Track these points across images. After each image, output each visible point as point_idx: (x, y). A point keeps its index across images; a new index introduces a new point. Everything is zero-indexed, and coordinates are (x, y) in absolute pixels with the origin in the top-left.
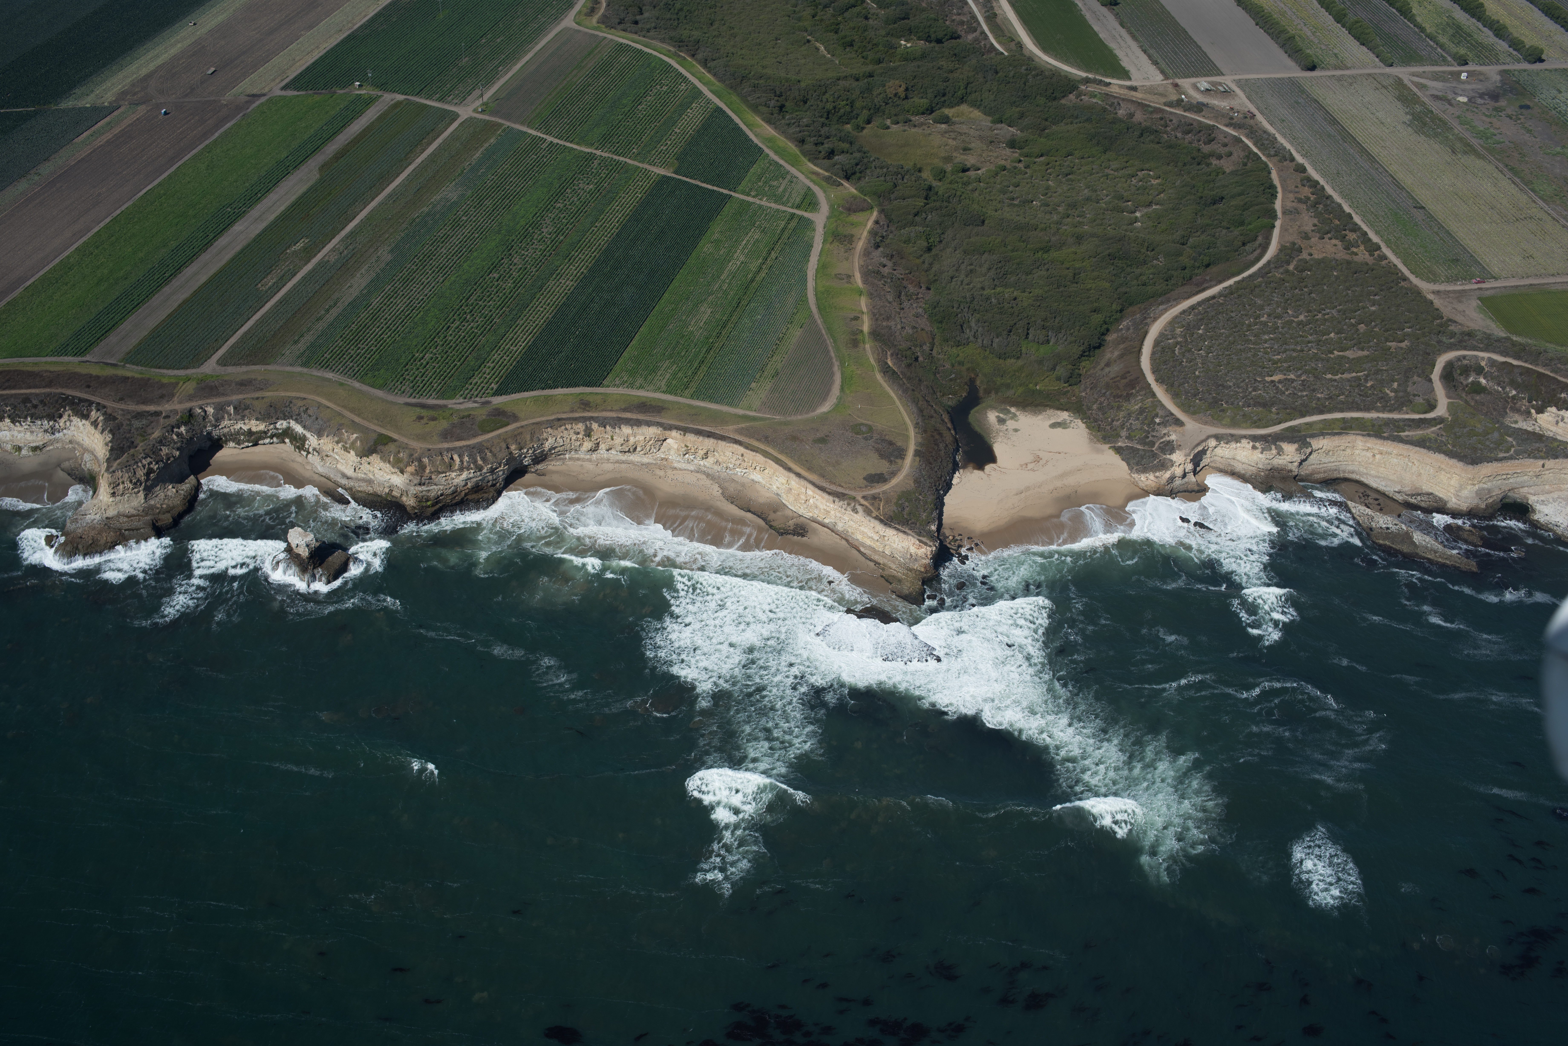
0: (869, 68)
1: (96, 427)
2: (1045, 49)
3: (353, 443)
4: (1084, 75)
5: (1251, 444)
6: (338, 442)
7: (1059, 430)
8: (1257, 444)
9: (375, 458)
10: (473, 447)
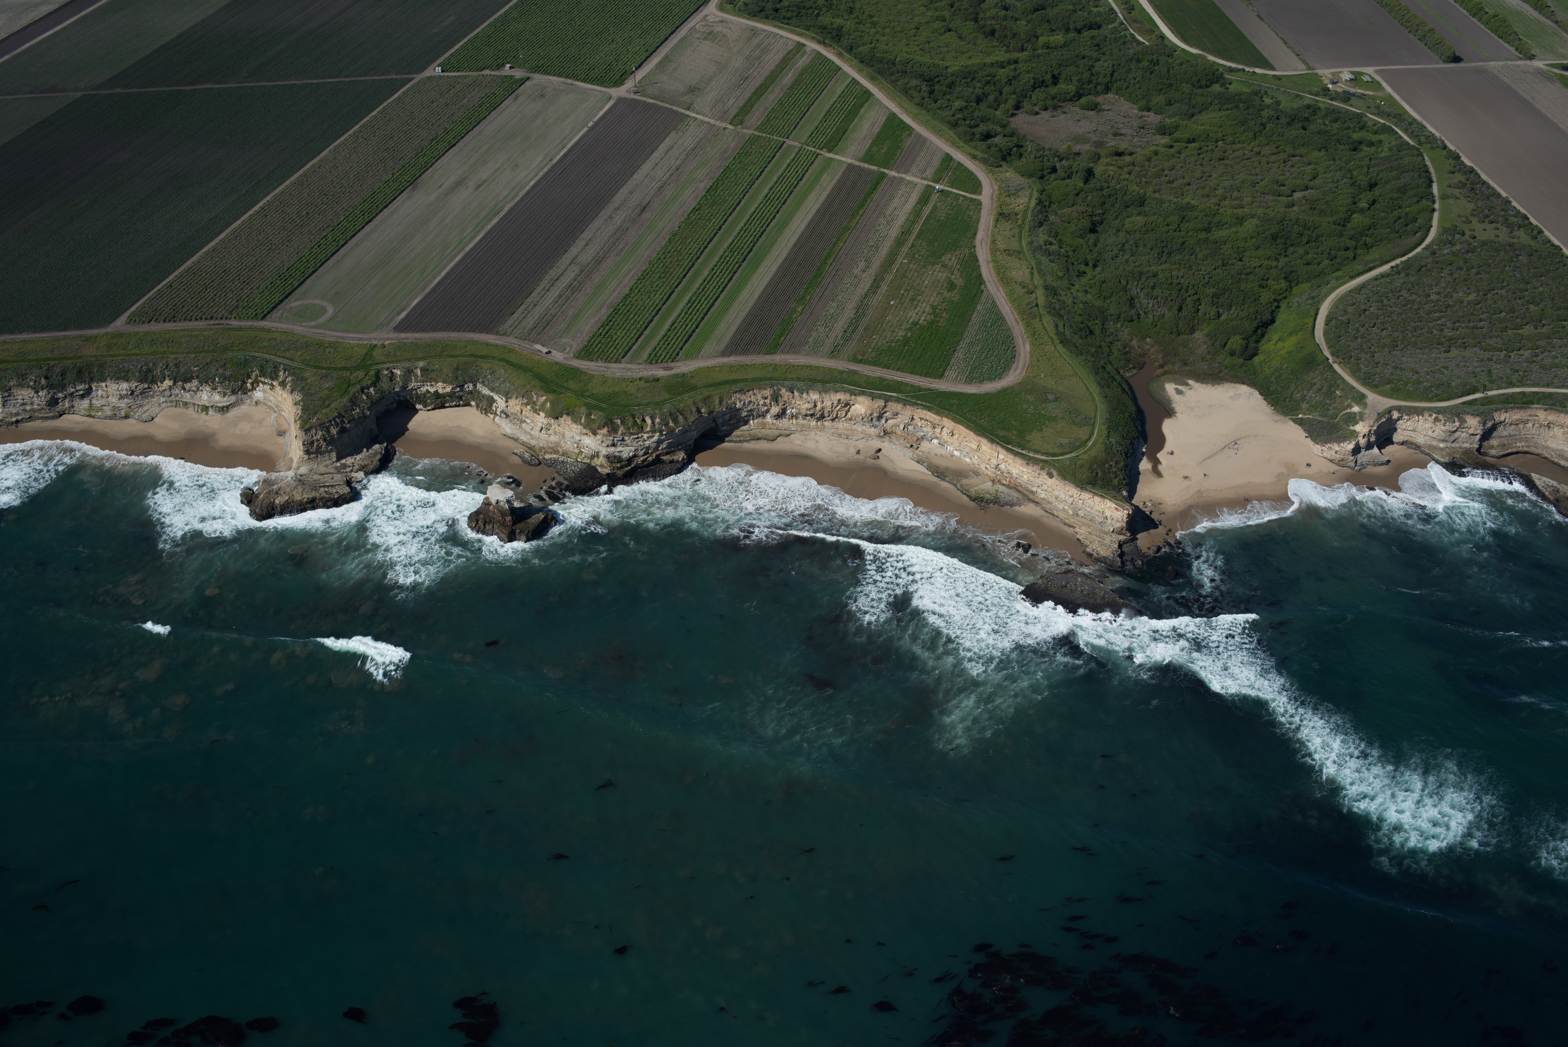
0: (1013, 56)
1: (285, 387)
2: (1184, 40)
3: (543, 405)
4: (1227, 64)
5: (1434, 416)
6: (527, 404)
7: (1240, 402)
8: (1440, 417)
9: (565, 420)
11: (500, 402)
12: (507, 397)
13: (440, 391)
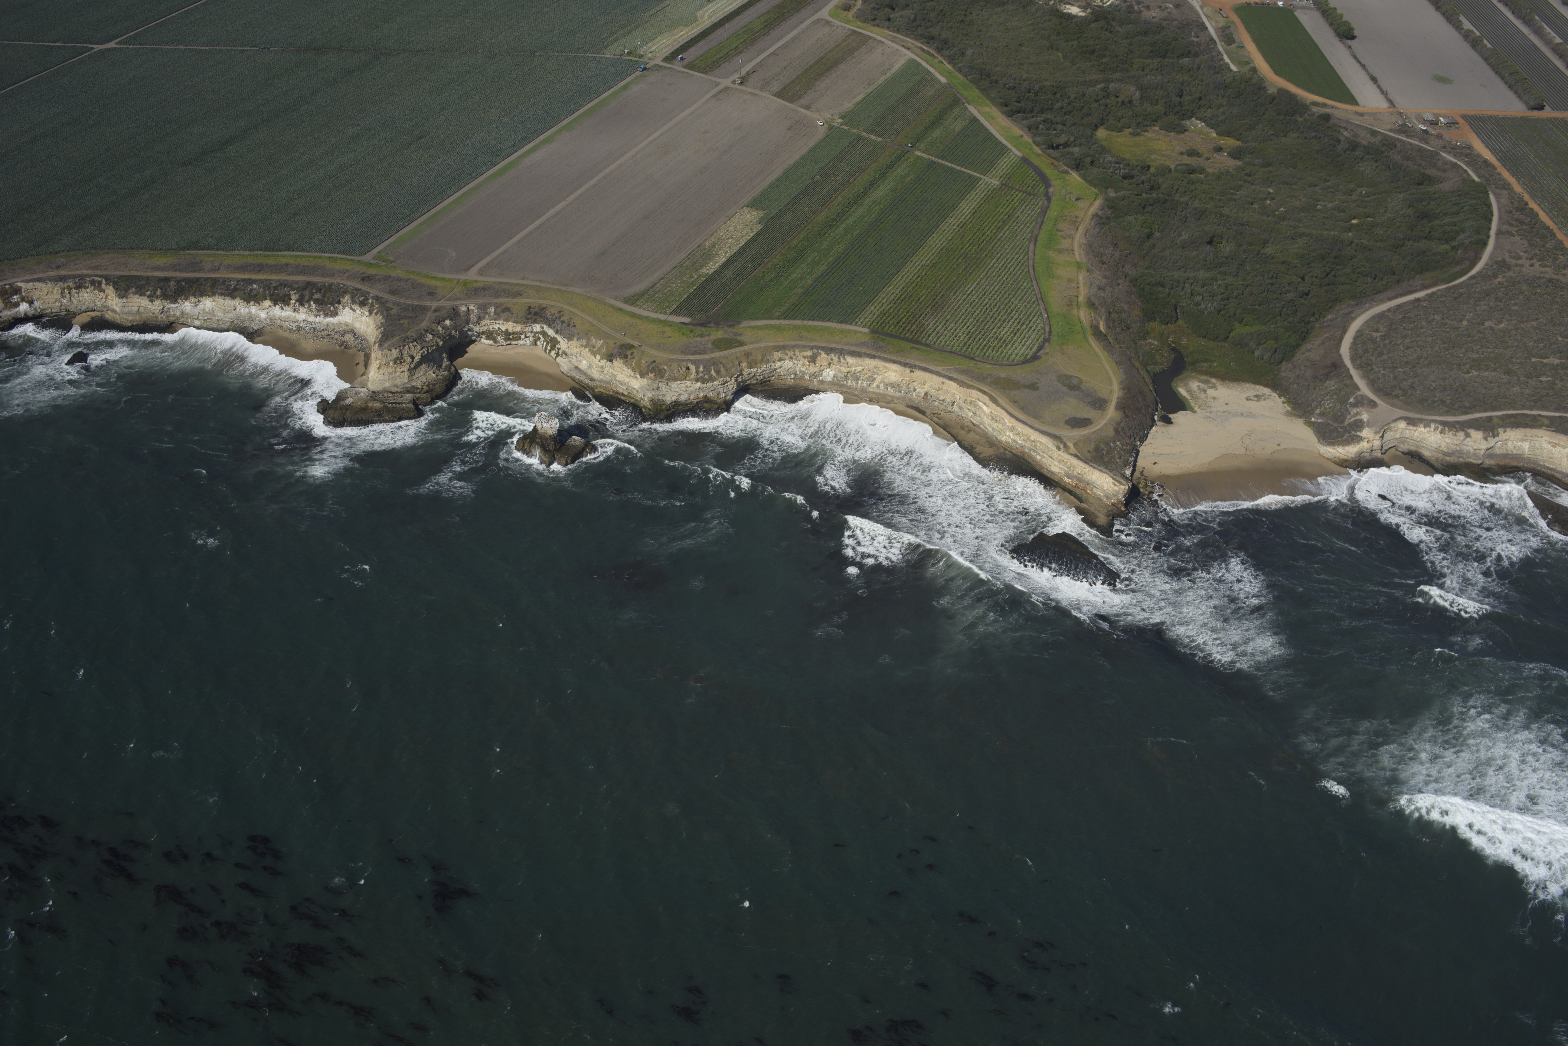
1: (371, 313)
3: (599, 349)
4: (1315, 98)
5: (1439, 428)
6: (585, 347)
7: (1256, 402)
8: (1445, 430)
9: (618, 363)
10: (708, 361)
11: (563, 344)
12: (570, 338)
13: (510, 330)
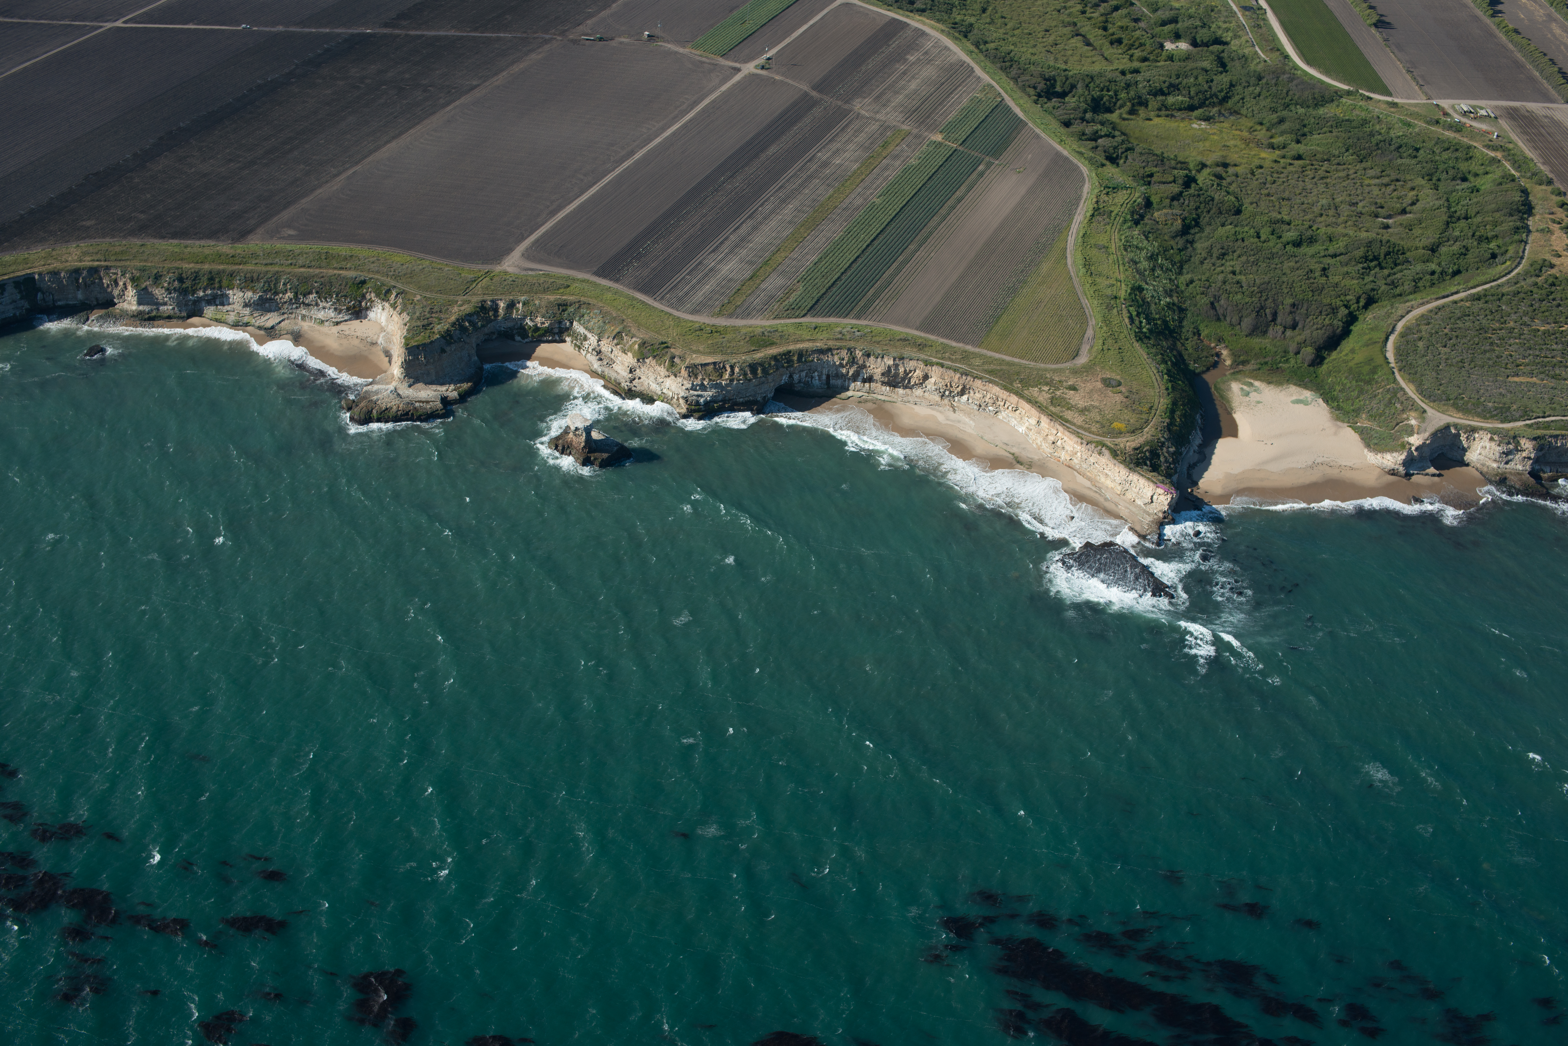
0: (1136, 64)
1: (395, 308)
2: (1308, 63)
4: (1346, 87)
5: (1489, 435)
6: (617, 345)
7: (1301, 406)
8: (1496, 437)
9: (651, 362)
10: (744, 361)
11: (593, 341)
12: (600, 336)
